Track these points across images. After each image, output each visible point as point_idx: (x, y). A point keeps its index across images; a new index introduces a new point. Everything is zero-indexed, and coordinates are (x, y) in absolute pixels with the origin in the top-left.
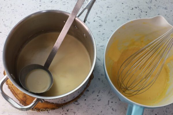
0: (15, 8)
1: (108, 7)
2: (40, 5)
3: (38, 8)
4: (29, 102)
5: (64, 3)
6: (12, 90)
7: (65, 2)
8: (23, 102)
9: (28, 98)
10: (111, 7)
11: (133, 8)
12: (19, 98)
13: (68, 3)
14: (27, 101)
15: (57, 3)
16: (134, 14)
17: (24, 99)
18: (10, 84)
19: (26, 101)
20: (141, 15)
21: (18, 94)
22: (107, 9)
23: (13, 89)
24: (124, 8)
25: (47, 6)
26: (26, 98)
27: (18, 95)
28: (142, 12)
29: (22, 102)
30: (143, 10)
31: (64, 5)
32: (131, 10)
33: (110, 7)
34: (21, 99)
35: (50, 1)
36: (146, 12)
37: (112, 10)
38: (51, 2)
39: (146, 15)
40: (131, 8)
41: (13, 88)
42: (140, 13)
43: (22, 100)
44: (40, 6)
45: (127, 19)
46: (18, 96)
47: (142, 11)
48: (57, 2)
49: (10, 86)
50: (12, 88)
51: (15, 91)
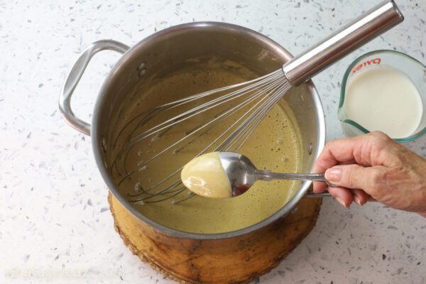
0: (10, 32)
1: (238, 7)
2: (72, 17)
3: (67, 26)
4: (208, 275)
5: (130, 8)
6: (156, 263)
7: (131, 5)
8: (194, 280)
9: (201, 268)
10: (246, 6)
11: (299, 4)
12: (179, 276)
13: (139, 6)
14: (201, 275)
15: (112, 10)
16: (305, 18)
17: (193, 272)
18: (145, 251)
19: (199, 275)
20: (320, 18)
21: (174, 266)
22: (237, 12)
23: (156, 260)
24: (277, 6)
25: (88, 19)
26: (196, 269)
27: (175, 269)
28: (321, 10)
29: (191, 281)
30: (324, 6)
31: (130, 11)
32: (296, 7)
33: (242, 6)
34: (185, 276)
35: (96, 7)
36: (333, 10)
37: (248, 13)
38: (98, 8)
39: (334, 16)
40: (296, 4)
41: (157, 257)
42: (318, 13)
43: (188, 278)
44: (73, 20)
45: (289, 32)
46: (175, 272)
47: (324, 9)
48: (111, 8)
49: (146, 255)
50: (152, 257)
51: (163, 261)
